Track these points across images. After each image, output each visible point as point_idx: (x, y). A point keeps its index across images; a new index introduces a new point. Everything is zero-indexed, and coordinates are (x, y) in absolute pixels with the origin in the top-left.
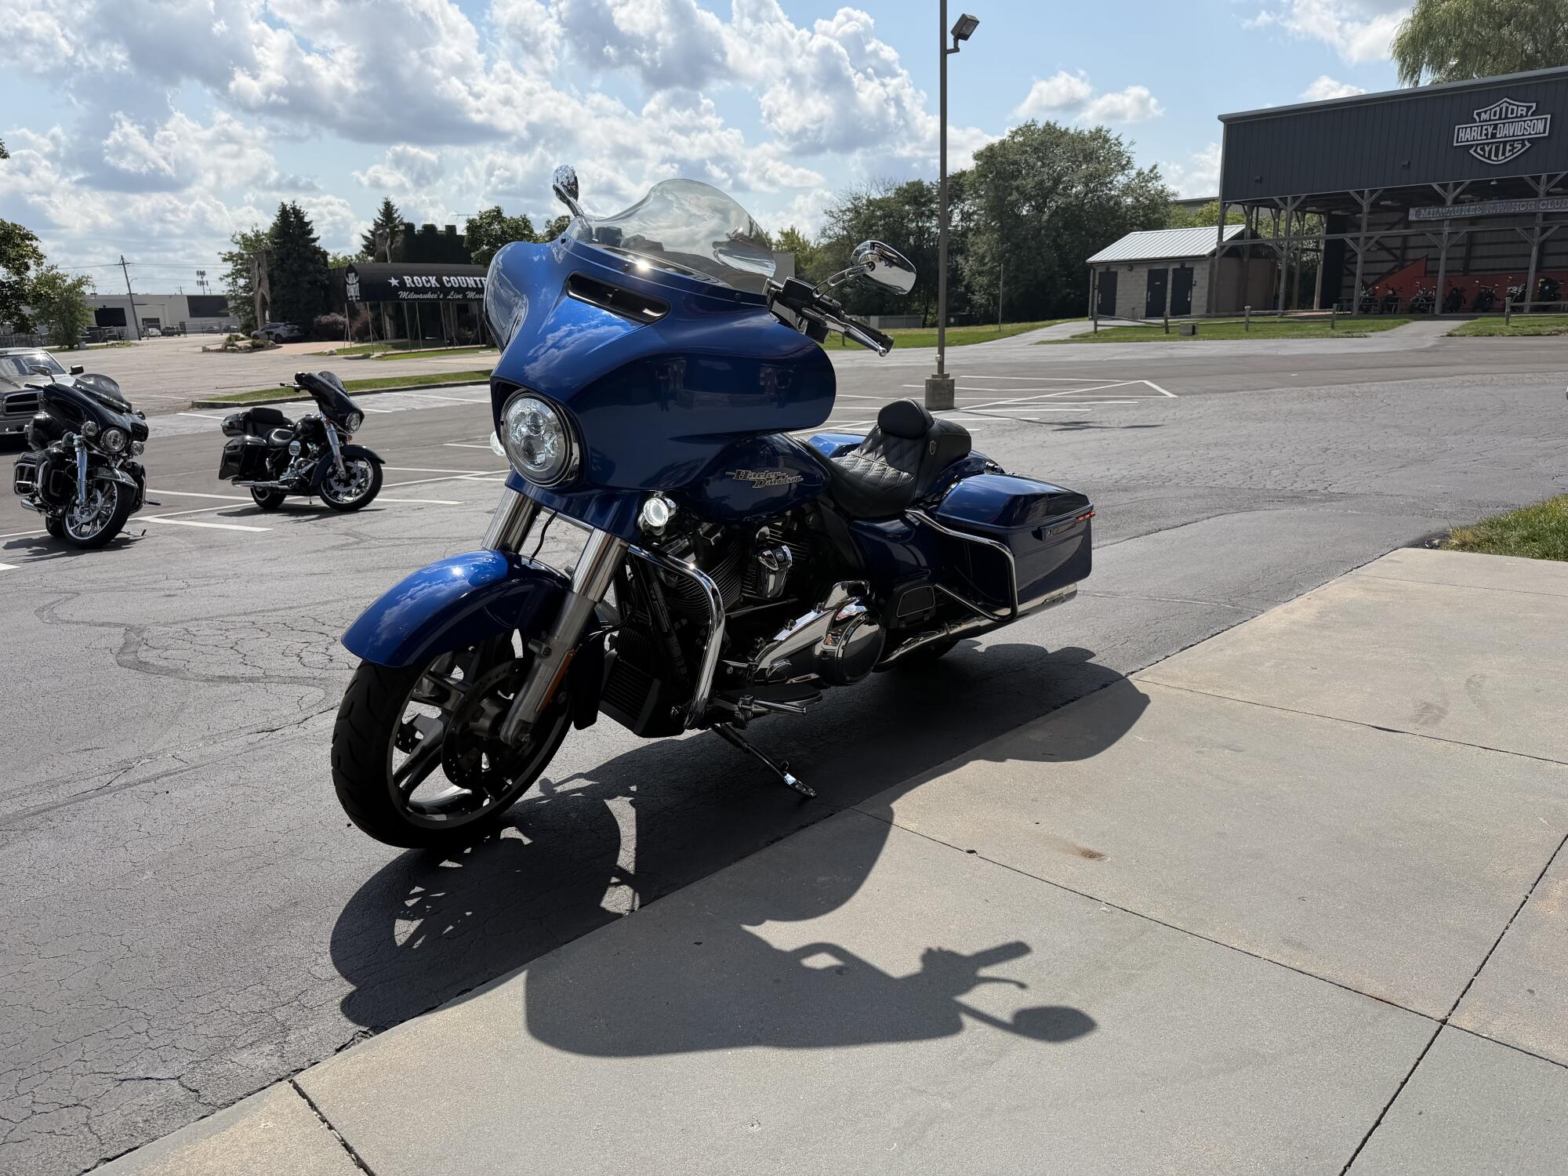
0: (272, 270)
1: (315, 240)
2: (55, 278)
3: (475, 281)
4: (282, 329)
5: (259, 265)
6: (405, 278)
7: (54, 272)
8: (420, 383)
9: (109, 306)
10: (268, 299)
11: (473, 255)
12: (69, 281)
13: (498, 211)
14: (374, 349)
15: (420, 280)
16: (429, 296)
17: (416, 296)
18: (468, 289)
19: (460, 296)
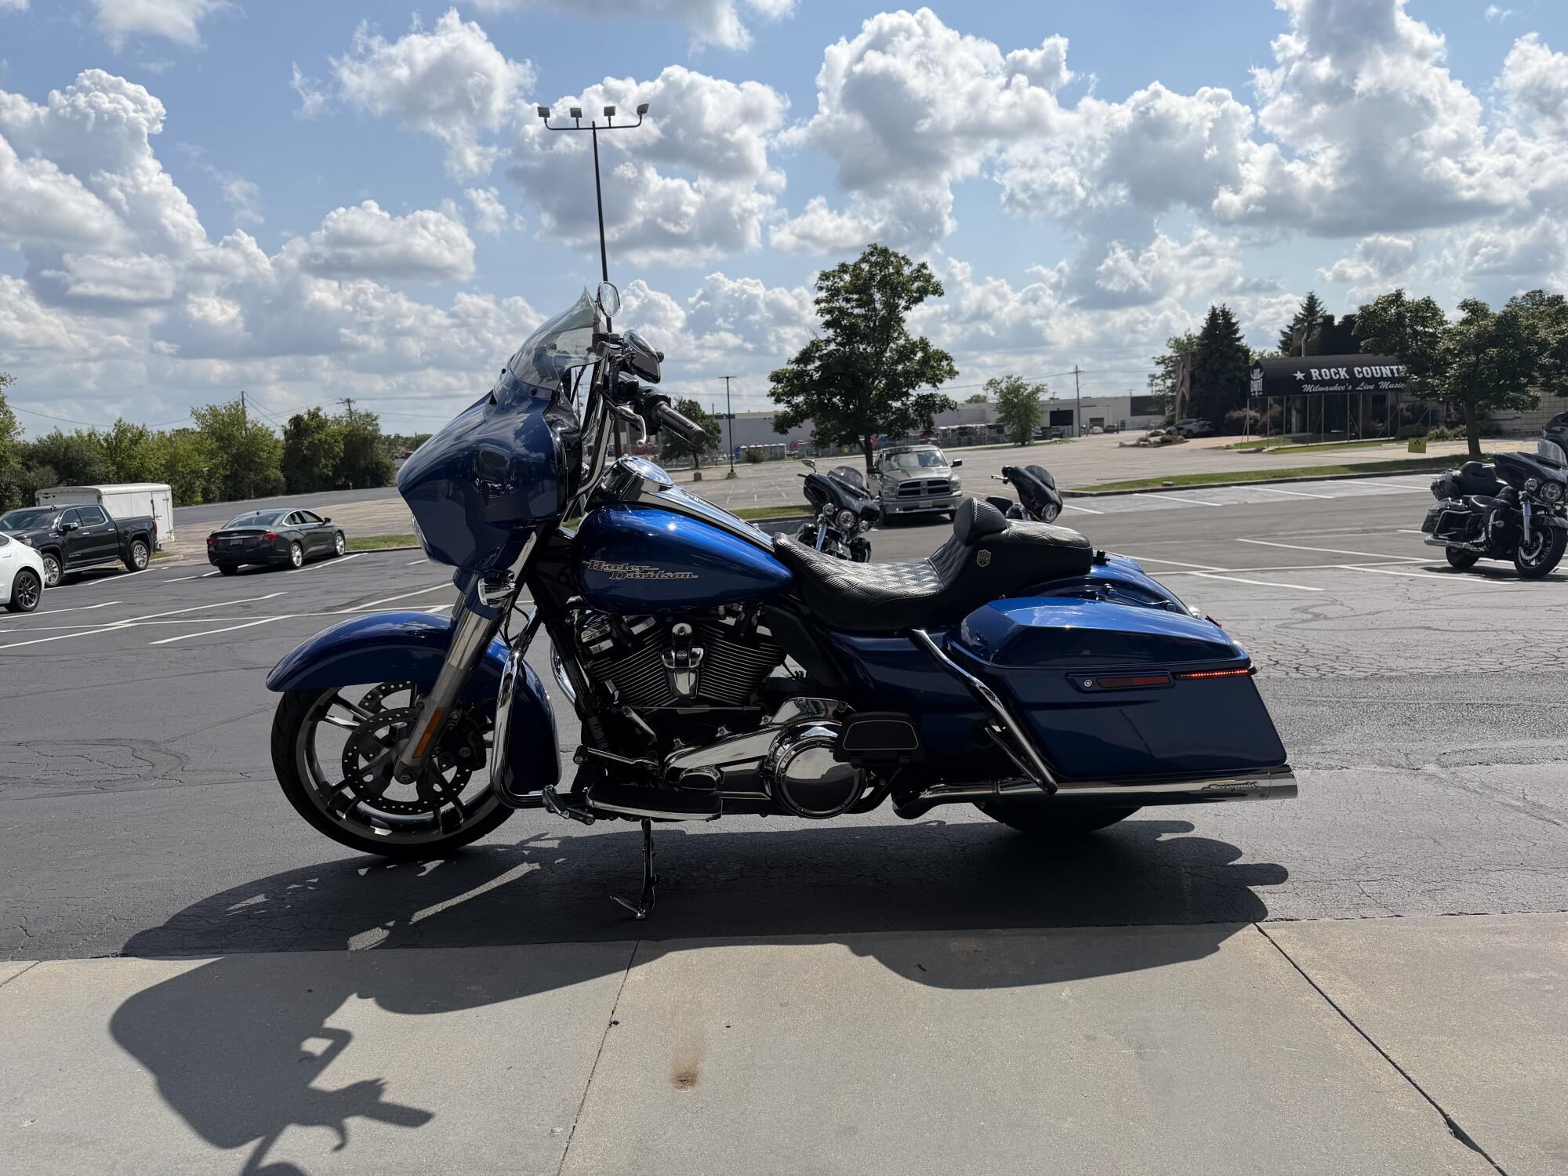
0: (1194, 370)
1: (1239, 339)
2: (1020, 387)
3: (1392, 370)
4: (1194, 425)
5: (1184, 366)
6: (1312, 371)
7: (1019, 382)
8: (1274, 477)
9: (1062, 409)
10: (1187, 397)
11: (1362, 343)
12: (1030, 389)
13: (1398, 295)
14: (1268, 444)
15: (1330, 372)
16: (1336, 388)
17: (1321, 389)
18: (1382, 378)
19: (1371, 387)
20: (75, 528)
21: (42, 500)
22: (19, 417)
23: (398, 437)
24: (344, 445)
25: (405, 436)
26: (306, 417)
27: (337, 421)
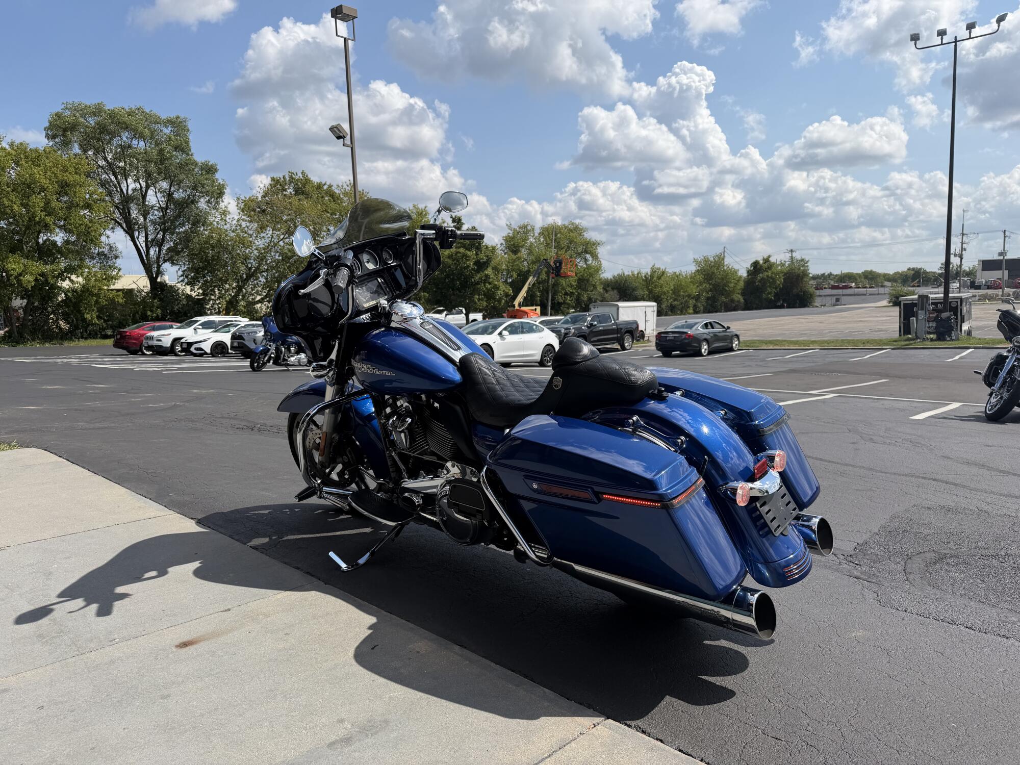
20: (595, 325)
21: (592, 309)
22: (605, 264)
23: (830, 274)
24: (784, 279)
25: (835, 274)
26: (761, 262)
27: (782, 265)
